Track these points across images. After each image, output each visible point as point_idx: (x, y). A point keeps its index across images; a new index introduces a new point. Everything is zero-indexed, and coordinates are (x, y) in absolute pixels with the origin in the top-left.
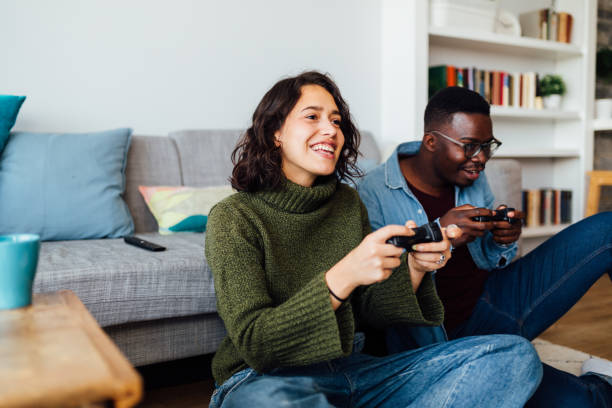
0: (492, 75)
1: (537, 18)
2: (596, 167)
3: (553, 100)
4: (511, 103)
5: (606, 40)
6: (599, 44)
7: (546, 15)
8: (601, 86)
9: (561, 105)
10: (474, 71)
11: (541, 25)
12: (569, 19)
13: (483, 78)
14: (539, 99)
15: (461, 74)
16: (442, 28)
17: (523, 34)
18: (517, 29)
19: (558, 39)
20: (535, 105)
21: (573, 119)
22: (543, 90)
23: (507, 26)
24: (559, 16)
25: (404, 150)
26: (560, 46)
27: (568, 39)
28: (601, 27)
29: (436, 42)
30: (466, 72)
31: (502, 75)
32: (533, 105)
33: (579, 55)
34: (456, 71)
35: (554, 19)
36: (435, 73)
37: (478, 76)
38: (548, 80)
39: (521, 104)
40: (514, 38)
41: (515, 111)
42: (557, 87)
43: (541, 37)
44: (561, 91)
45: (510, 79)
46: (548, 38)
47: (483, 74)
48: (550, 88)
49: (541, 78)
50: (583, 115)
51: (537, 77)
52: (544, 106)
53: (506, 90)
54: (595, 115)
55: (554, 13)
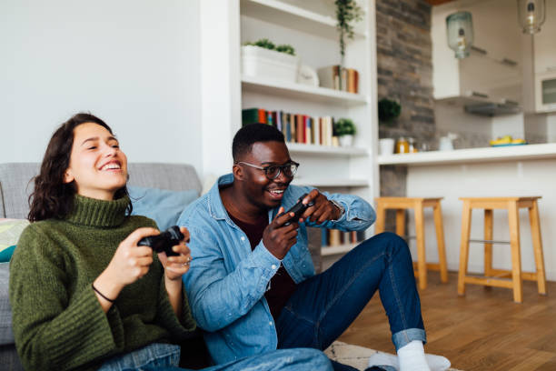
0: (296, 117)
1: (331, 73)
2: (382, 194)
3: (347, 139)
4: (313, 141)
5: (385, 92)
6: (379, 95)
7: (337, 70)
8: (383, 129)
9: (353, 143)
10: (282, 114)
11: (334, 79)
12: (356, 74)
13: (289, 120)
14: (335, 139)
15: (270, 117)
16: (253, 77)
17: (321, 85)
18: (316, 80)
19: (348, 90)
20: (332, 143)
21: (363, 155)
22: (338, 131)
23: (307, 78)
24: (348, 72)
26: (350, 96)
27: (356, 90)
28: (380, 82)
29: (247, 88)
30: (274, 114)
31: (304, 118)
32: (330, 144)
33: (364, 104)
34: (267, 113)
35: (344, 74)
36: (248, 115)
37: (285, 118)
38: (342, 123)
39: (321, 142)
40: (312, 87)
41: (316, 148)
42: (349, 129)
43: (335, 88)
44: (352, 132)
45: (312, 121)
46: (340, 89)
47: (289, 116)
48: (344, 129)
49: (336, 121)
50: (370, 152)
51: (333, 120)
52: (340, 145)
53: (308, 130)
54: (379, 152)
55: (344, 69)
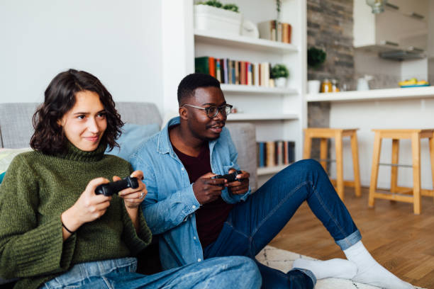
0: (240, 64)
1: (269, 26)
2: (309, 125)
3: (281, 81)
4: (253, 83)
5: (313, 42)
6: (308, 45)
7: (274, 24)
8: (311, 72)
9: (286, 85)
10: (228, 61)
11: (271, 31)
12: (290, 28)
13: (234, 65)
14: (272, 81)
15: (218, 63)
16: (203, 31)
17: (261, 37)
18: (256, 33)
19: (283, 41)
20: (269, 84)
21: (294, 94)
22: (275, 74)
23: (249, 31)
24: (283, 25)
25: (173, 123)
26: (284, 46)
27: (289, 41)
28: (309, 33)
29: (199, 40)
30: (222, 61)
31: (246, 64)
32: (268, 85)
33: (296, 52)
34: (215, 61)
35: (279, 27)
36: (200, 62)
37: (230, 64)
38: (278, 67)
39: (260, 84)
40: (253, 39)
41: (256, 88)
42: (283, 72)
43: (271, 39)
44: (286, 76)
45: (252, 67)
46: (277, 40)
47: (234, 63)
48: (279, 73)
49: (273, 66)
50: (300, 91)
51: (270, 65)
52: (275, 86)
53: (249, 74)
54: (308, 91)
55: (280, 23)
